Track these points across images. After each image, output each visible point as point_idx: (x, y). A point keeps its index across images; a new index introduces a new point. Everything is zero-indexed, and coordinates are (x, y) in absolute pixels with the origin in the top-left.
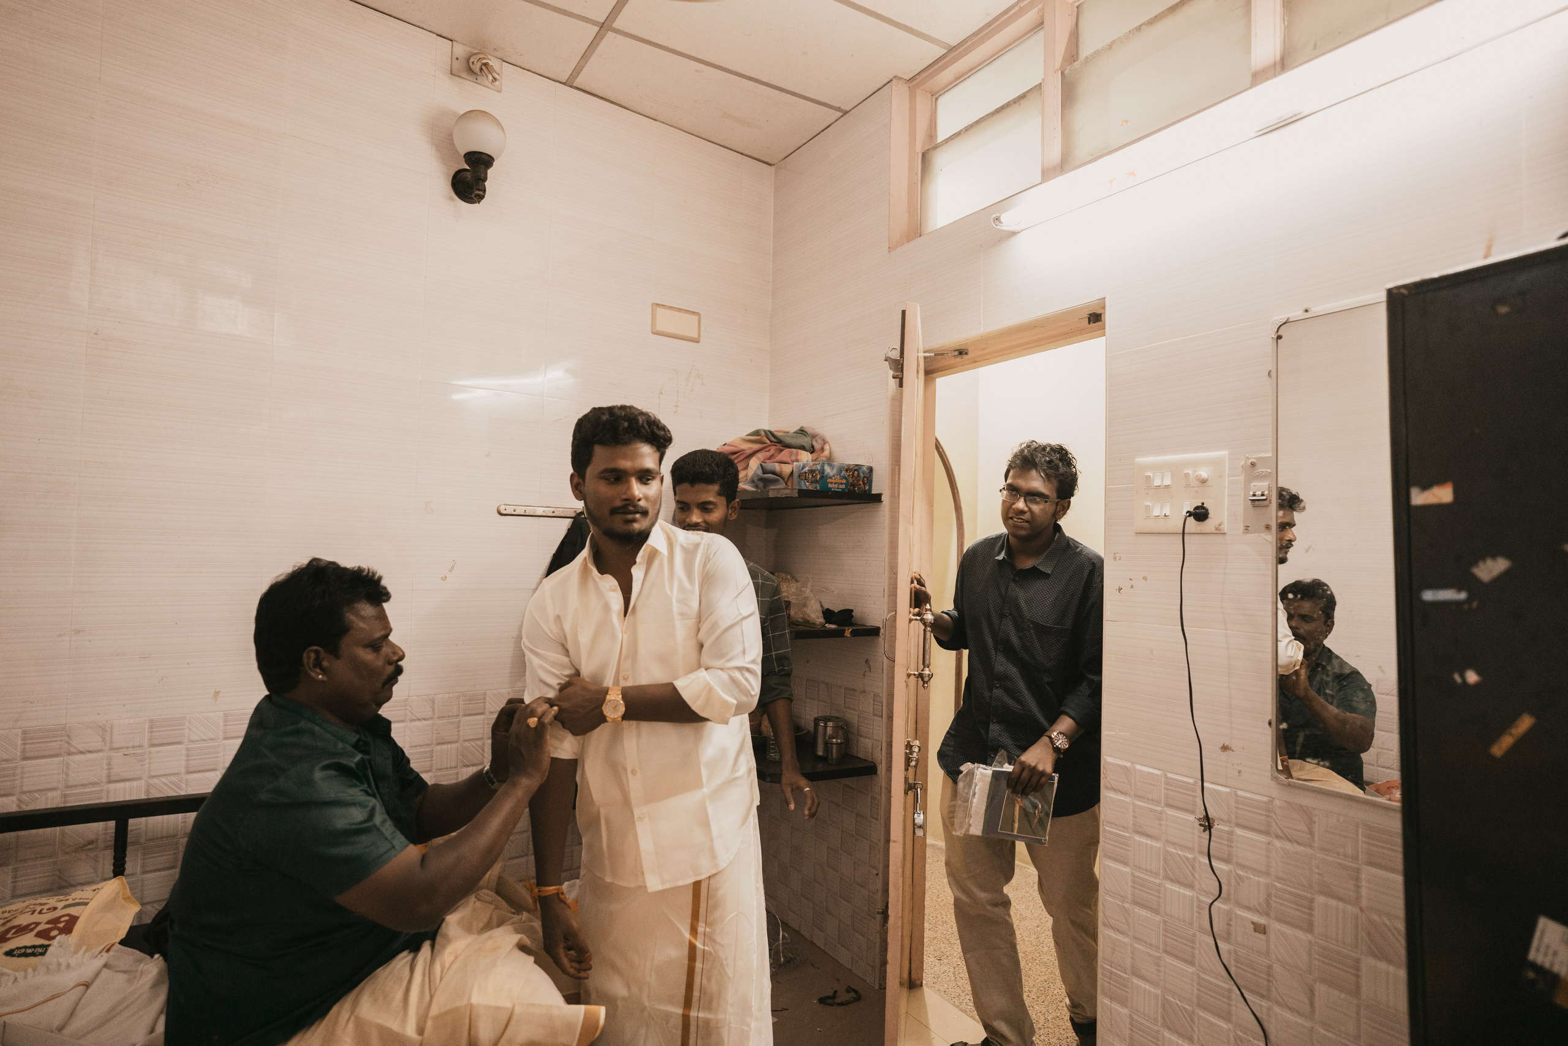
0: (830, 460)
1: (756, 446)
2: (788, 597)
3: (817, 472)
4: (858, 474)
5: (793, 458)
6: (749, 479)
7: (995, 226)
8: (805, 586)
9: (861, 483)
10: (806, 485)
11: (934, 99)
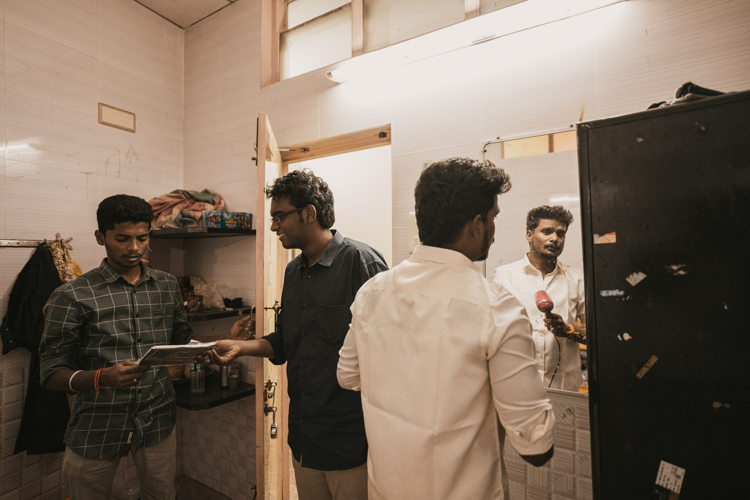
0: (225, 209)
1: (176, 200)
2: (201, 293)
3: (219, 217)
4: (244, 219)
5: (202, 208)
6: (173, 220)
7: (328, 77)
8: (212, 285)
9: (246, 223)
10: (212, 225)
11: (286, 5)
